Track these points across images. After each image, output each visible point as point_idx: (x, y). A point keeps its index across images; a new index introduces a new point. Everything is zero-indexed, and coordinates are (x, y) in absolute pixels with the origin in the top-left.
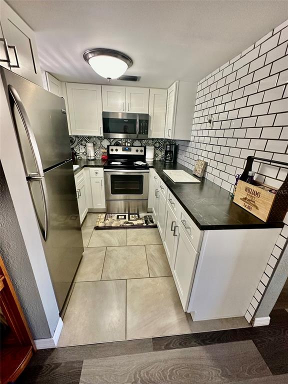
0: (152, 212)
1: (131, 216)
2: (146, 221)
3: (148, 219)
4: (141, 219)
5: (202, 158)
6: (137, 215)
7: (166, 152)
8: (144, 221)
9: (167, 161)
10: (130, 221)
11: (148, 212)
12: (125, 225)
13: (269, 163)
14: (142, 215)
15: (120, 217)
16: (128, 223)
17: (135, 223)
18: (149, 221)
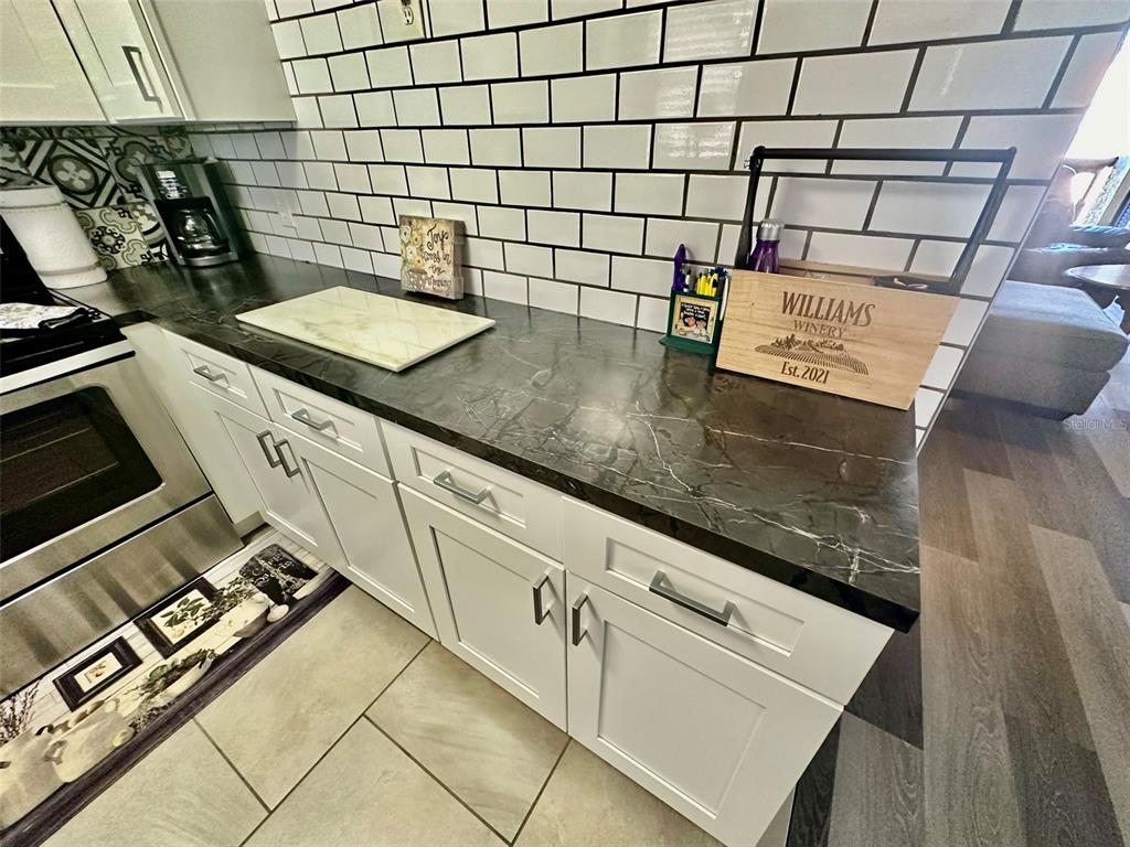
0: (265, 526)
1: (159, 620)
2: (274, 591)
3: (276, 573)
4: (234, 599)
5: (421, 210)
6: (195, 595)
7: (170, 212)
8: (261, 596)
9: (201, 261)
10: (180, 656)
11: (246, 540)
12: (160, 701)
13: (819, 166)
14: (223, 573)
15: (85, 681)
16: (171, 676)
17: (219, 639)
18: (283, 579)
